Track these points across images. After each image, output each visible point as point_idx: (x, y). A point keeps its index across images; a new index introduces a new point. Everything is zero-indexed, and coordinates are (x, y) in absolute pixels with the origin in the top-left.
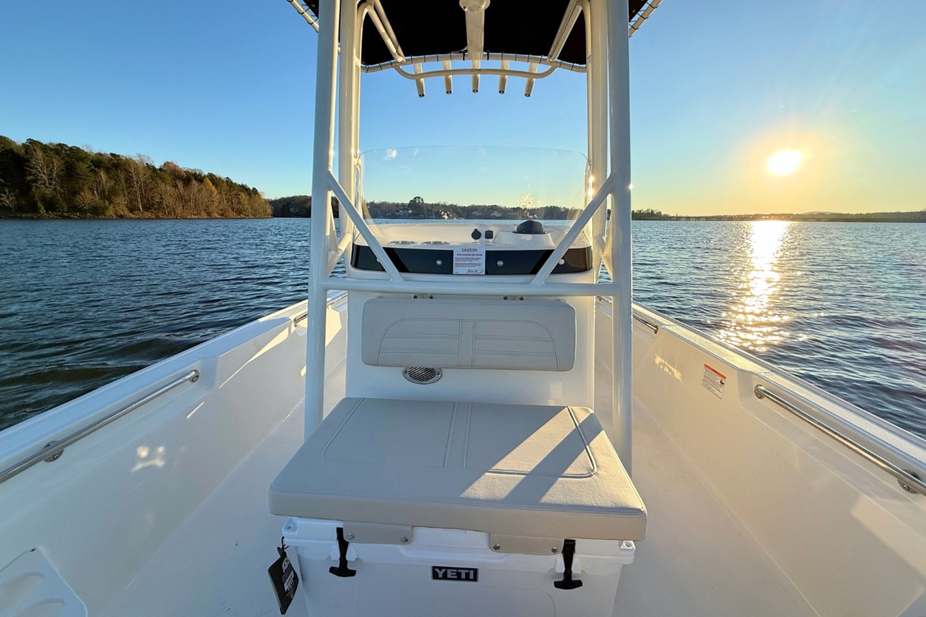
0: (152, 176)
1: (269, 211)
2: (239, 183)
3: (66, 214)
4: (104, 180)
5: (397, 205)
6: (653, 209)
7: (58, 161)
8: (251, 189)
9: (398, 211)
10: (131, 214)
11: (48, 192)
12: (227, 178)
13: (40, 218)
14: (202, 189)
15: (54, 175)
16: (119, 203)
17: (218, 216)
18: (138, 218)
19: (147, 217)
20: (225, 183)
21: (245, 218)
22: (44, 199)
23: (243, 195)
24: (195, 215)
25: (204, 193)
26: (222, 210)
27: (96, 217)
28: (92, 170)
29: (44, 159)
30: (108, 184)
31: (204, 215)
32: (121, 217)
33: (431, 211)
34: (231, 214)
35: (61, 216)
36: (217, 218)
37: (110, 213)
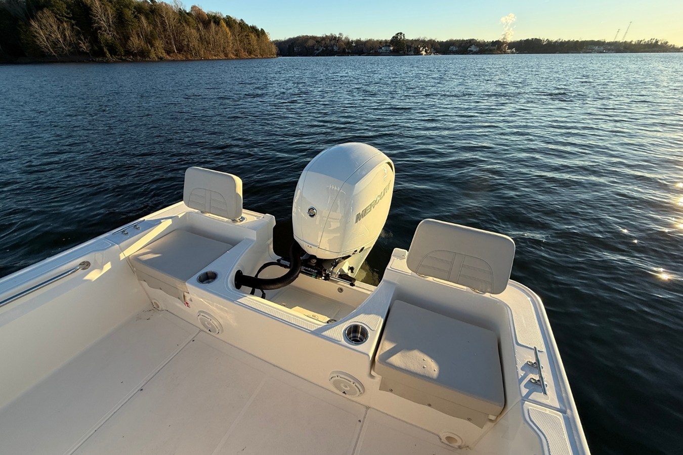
0: (180, 20)
1: (274, 50)
2: (250, 24)
3: (124, 58)
4: (145, 25)
5: (381, 42)
7: (111, 8)
8: (260, 30)
9: (381, 48)
10: (168, 56)
11: (109, 37)
12: (242, 20)
13: (108, 62)
14: (219, 30)
15: (111, 22)
16: (157, 47)
17: (233, 57)
18: (174, 60)
19: (179, 59)
20: (237, 26)
21: (254, 58)
22: (107, 45)
23: (253, 36)
24: (215, 56)
25: (220, 35)
26: (236, 51)
27: (144, 59)
28: (136, 17)
29: (100, 7)
30: (149, 29)
31: (222, 56)
32: (161, 59)
33: (411, 47)
34: (244, 54)
35: (121, 59)
36: (232, 59)
37: (153, 55)
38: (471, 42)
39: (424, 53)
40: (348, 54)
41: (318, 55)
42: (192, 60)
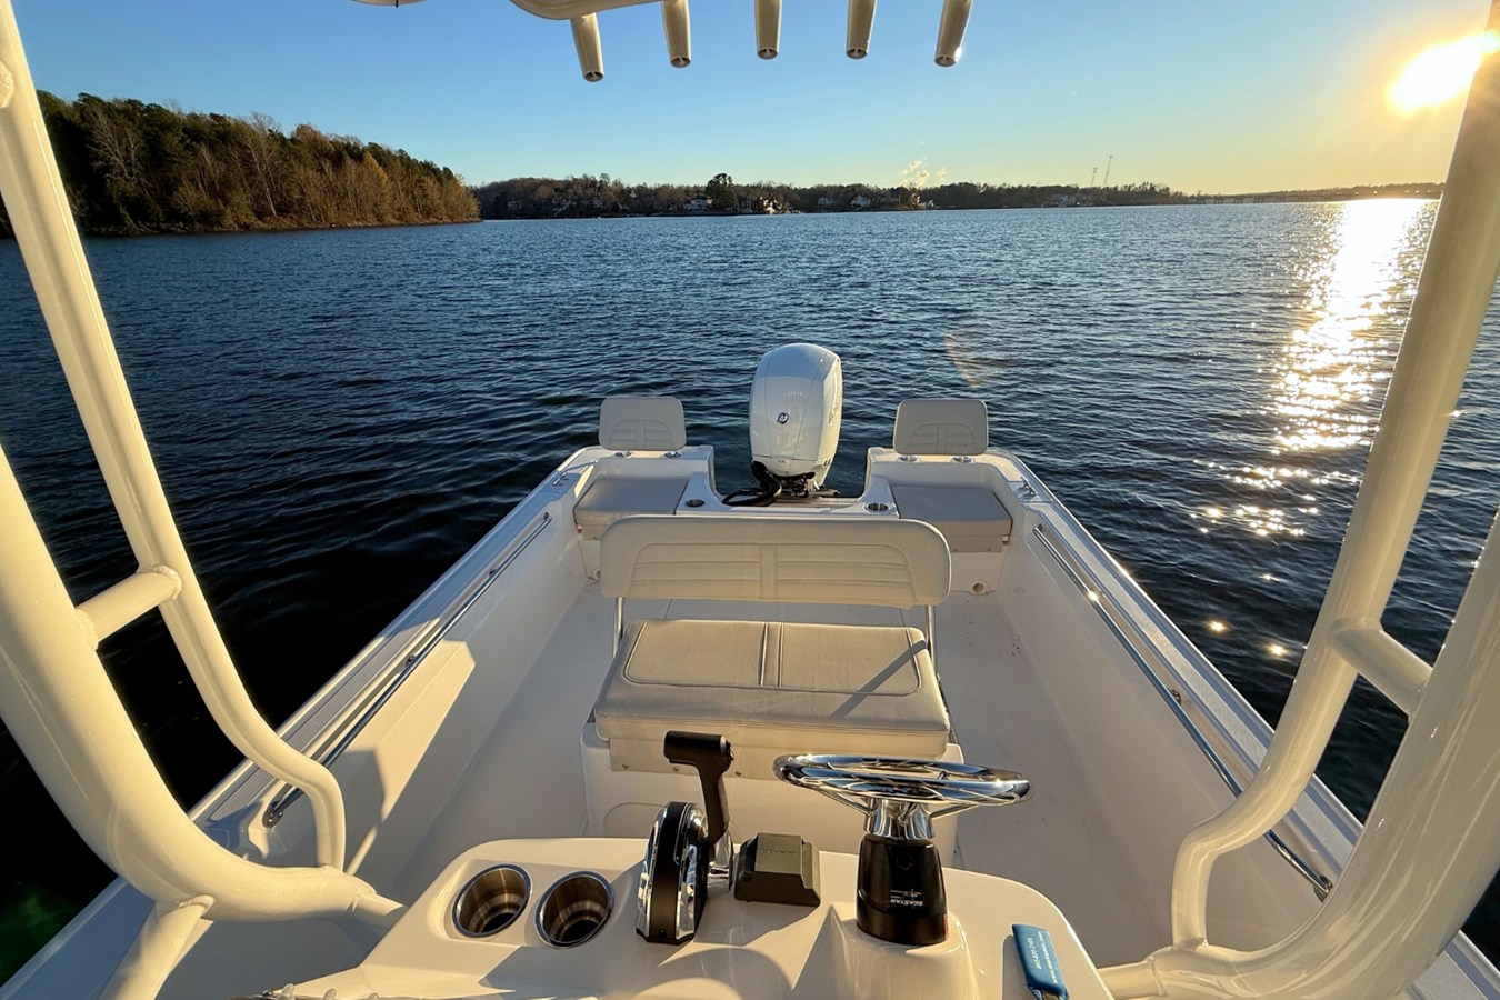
0: (281, 153)
1: (475, 208)
2: (421, 159)
3: (164, 226)
4: (209, 164)
5: (687, 191)
6: (1155, 183)
7: (134, 131)
8: (441, 169)
9: (689, 202)
10: (260, 223)
11: (131, 187)
12: (401, 151)
13: (128, 235)
14: (362, 173)
15: (133, 157)
16: (238, 204)
17: (394, 221)
18: (271, 230)
19: (285, 226)
20: (398, 160)
21: (436, 224)
22: (125, 199)
23: (430, 182)
24: (358, 220)
25: (367, 180)
26: (399, 210)
27: (209, 229)
28: (187, 147)
29: (112, 128)
30: (218, 171)
31: (373, 221)
32: (246, 228)
33: (745, 199)
34: (415, 216)
35: (158, 228)
36: (393, 225)
37: (229, 221)
38: (856, 190)
39: (771, 209)
40: (624, 213)
41: (561, 216)
42: (312, 229)
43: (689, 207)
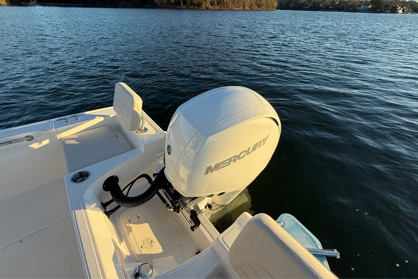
1: (276, 5)
9: (360, 6)
10: (211, 7)
13: (181, 9)
17: (248, 8)
18: (213, 9)
19: (217, 9)
21: (261, 10)
24: (237, 8)
26: (250, 5)
27: (198, 8)
31: (241, 8)
32: (207, 8)
33: (389, 6)
34: (255, 7)
35: (187, 7)
36: (247, 10)
37: (203, 6)
39: (401, 11)
40: (330, 10)
41: (306, 10)
42: (223, 10)
43: (359, 8)
